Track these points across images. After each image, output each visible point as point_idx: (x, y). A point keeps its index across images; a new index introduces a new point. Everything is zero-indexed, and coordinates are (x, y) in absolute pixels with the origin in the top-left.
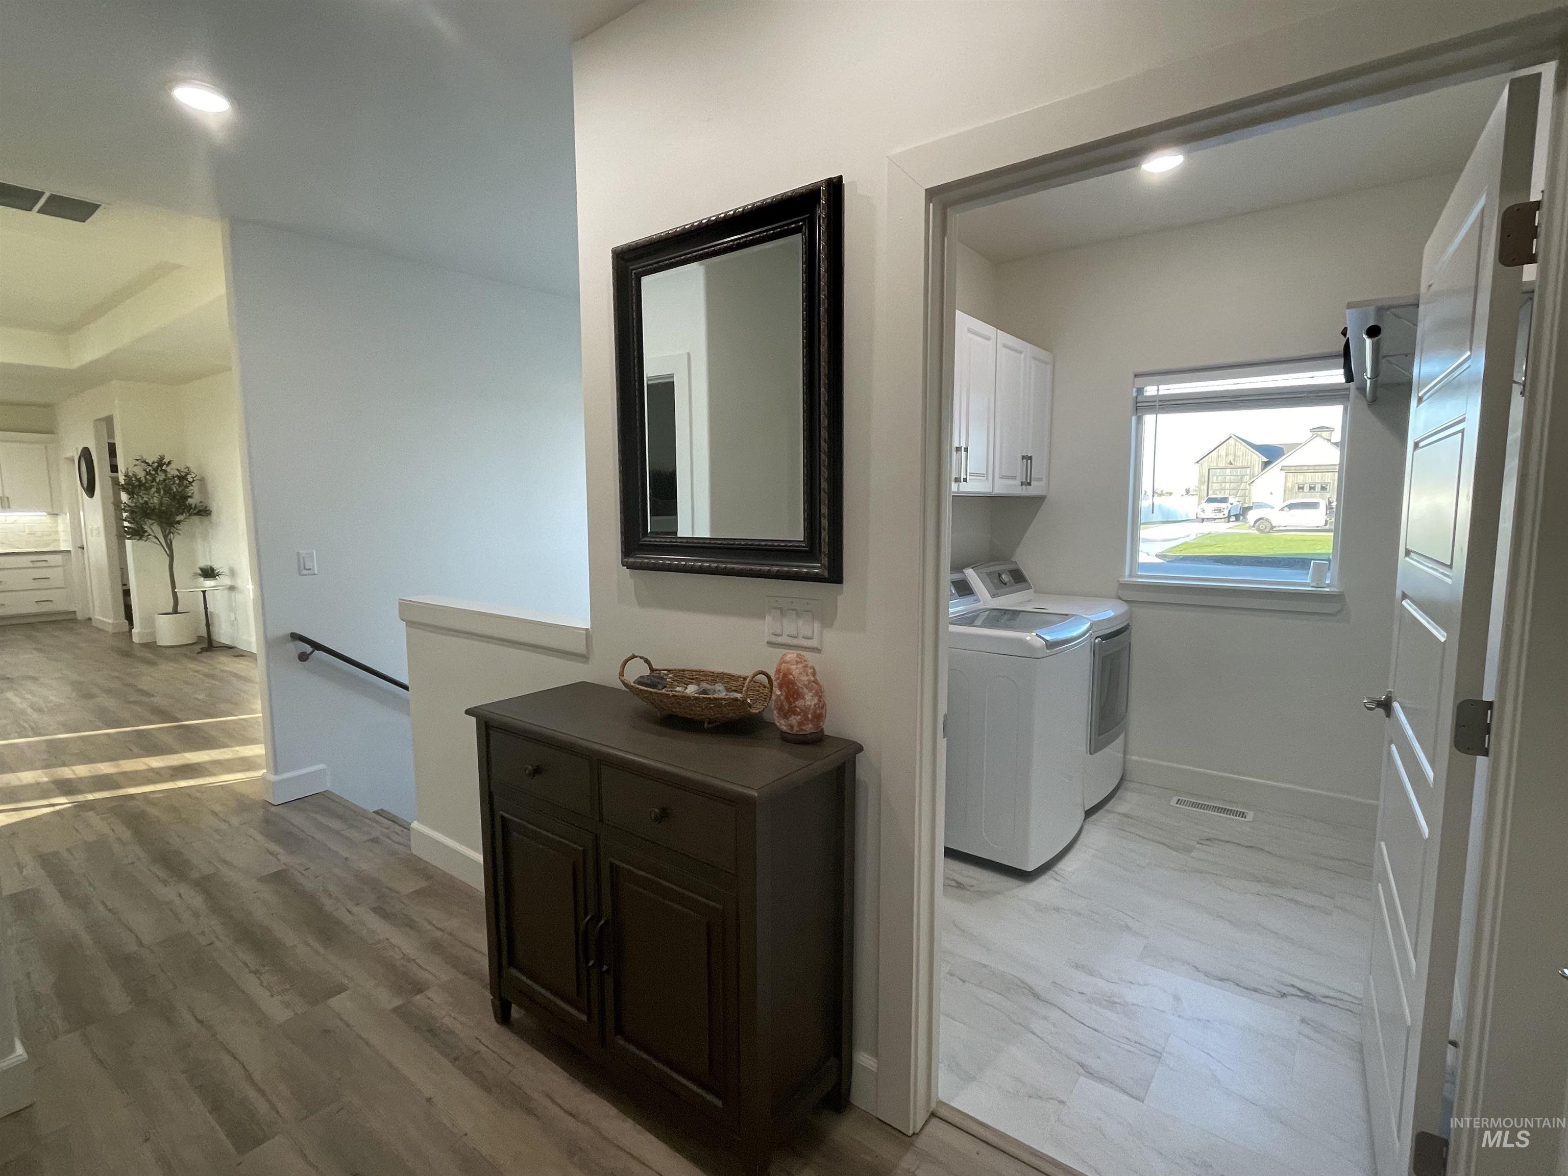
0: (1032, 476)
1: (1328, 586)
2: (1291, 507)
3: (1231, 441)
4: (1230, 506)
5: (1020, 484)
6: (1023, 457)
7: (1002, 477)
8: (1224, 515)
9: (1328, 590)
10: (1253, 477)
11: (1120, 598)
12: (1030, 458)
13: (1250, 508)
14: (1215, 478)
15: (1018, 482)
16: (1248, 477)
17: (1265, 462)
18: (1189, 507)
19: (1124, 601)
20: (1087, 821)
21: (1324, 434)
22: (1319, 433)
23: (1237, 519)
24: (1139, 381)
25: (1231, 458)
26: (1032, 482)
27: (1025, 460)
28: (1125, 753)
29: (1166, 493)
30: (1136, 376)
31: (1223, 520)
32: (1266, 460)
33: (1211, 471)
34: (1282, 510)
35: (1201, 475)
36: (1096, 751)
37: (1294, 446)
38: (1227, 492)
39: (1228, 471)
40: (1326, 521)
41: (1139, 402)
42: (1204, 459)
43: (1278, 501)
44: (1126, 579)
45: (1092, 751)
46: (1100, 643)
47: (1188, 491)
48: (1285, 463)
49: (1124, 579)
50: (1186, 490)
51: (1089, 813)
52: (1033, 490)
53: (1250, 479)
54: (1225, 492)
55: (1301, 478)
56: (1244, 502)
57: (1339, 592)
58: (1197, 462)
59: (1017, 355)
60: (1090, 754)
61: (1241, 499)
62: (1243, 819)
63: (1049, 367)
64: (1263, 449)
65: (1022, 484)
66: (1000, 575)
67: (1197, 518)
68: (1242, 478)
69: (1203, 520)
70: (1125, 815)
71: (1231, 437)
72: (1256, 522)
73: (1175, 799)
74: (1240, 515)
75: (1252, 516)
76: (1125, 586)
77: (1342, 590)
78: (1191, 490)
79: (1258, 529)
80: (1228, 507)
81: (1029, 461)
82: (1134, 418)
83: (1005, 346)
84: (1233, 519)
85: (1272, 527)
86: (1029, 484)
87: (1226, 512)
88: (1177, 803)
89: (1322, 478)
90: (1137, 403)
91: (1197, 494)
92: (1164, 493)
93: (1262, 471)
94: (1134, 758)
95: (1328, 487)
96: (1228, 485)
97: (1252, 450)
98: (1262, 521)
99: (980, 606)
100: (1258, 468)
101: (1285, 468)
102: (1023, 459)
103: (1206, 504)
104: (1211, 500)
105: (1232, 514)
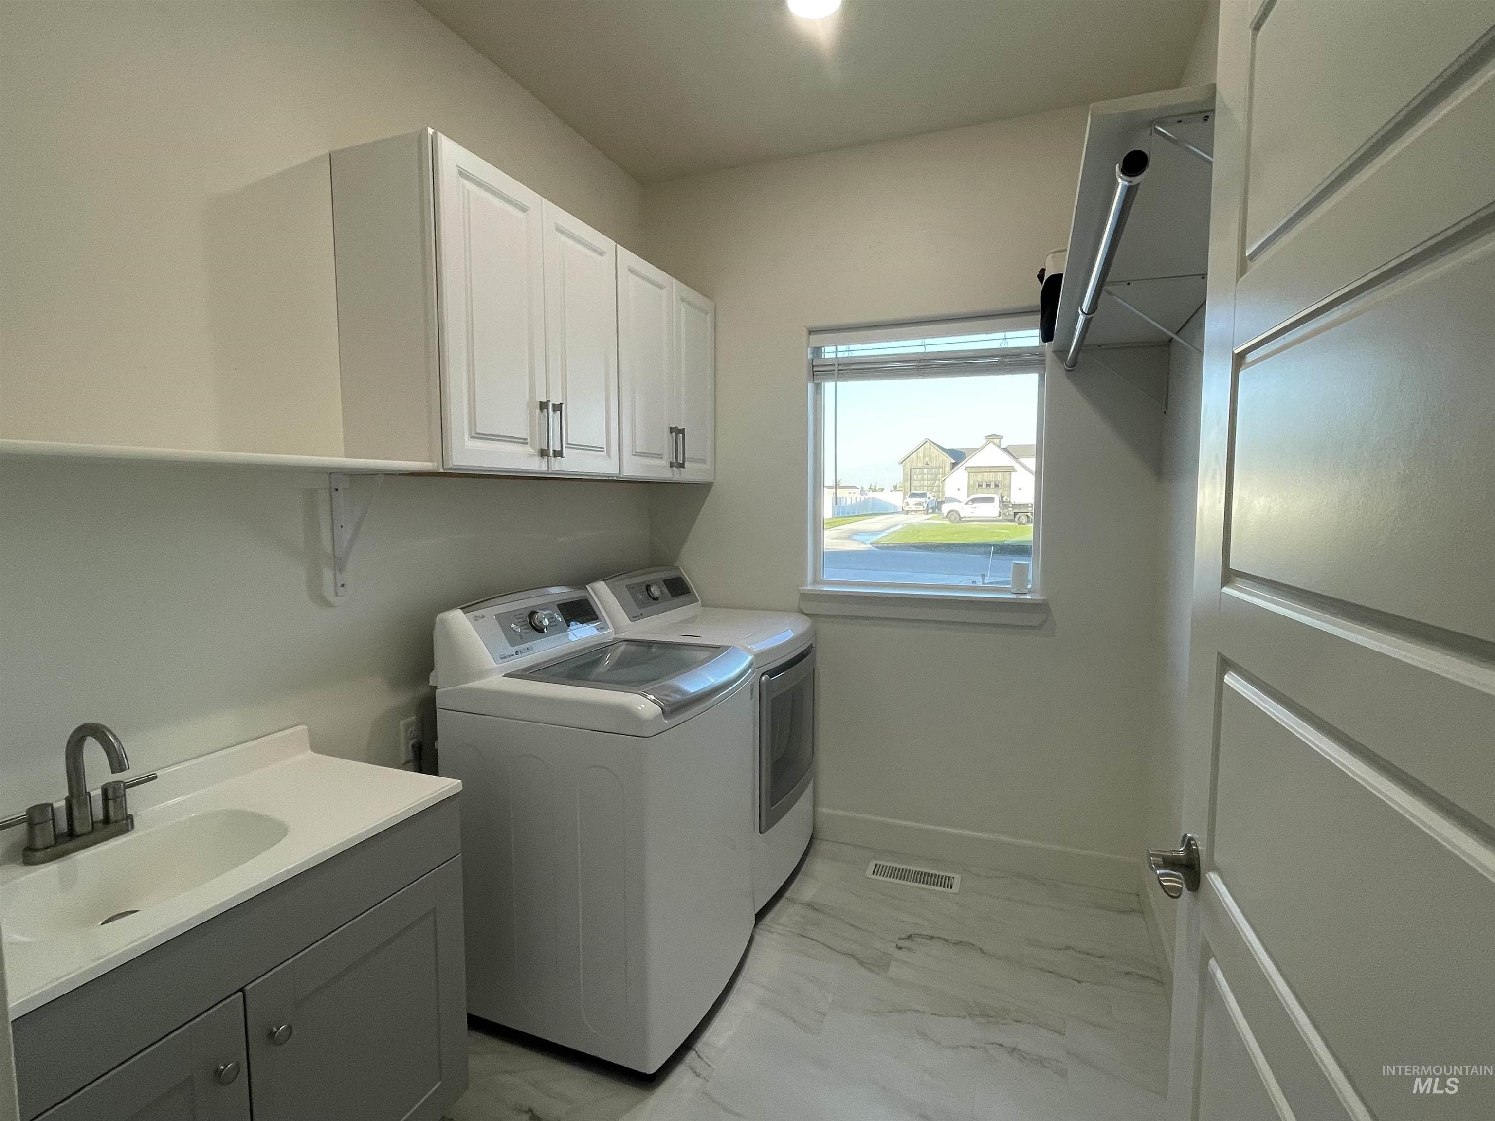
0: (686, 456)
1: (1030, 592)
2: (974, 501)
3: (927, 445)
4: (928, 501)
5: (668, 465)
6: (672, 430)
7: (637, 454)
8: (923, 507)
9: (1029, 597)
10: (945, 476)
11: (802, 612)
12: (682, 431)
13: (943, 502)
14: (915, 477)
15: (665, 463)
16: (941, 476)
17: (953, 463)
18: (896, 499)
19: (806, 614)
20: (760, 926)
21: (996, 441)
22: (992, 440)
23: (934, 512)
24: (815, 340)
25: (927, 459)
26: (686, 464)
27: (674, 434)
28: (815, 805)
29: (879, 489)
30: (811, 332)
31: (923, 512)
32: (954, 461)
33: (912, 470)
34: (967, 503)
35: (905, 474)
36: (768, 827)
37: (974, 451)
38: (926, 488)
39: (925, 470)
40: (1000, 513)
41: (817, 366)
42: (907, 460)
43: (963, 496)
44: (809, 588)
45: (763, 828)
46: (767, 681)
47: (895, 487)
48: (968, 464)
49: (805, 588)
50: (894, 486)
51: (760, 916)
52: (691, 473)
53: (942, 477)
54: (923, 489)
55: (979, 477)
56: (939, 497)
57: (1043, 600)
58: (902, 463)
59: (657, 290)
60: (760, 833)
61: (936, 494)
62: (949, 890)
63: (709, 318)
64: (953, 453)
65: (672, 465)
66: (648, 587)
67: (903, 510)
68: (936, 477)
69: (907, 512)
70: (810, 906)
71: (926, 442)
72: (948, 514)
73: (871, 867)
74: (936, 507)
75: (946, 508)
76: (807, 597)
77: (1045, 598)
78: (898, 486)
79: (950, 520)
80: (926, 501)
81: (681, 435)
82: (810, 386)
83: (631, 271)
84: (930, 511)
85: (960, 518)
86: (682, 465)
87: (925, 505)
88: (873, 874)
89: (995, 477)
90: (813, 366)
91: (902, 491)
92: (877, 489)
93: (951, 470)
94: (825, 810)
95: (1000, 485)
96: (925, 482)
97: (943, 453)
98: (952, 513)
99: (609, 634)
100: (948, 469)
101: (968, 469)
102: (671, 432)
103: (909, 498)
104: (913, 495)
105: (930, 507)
